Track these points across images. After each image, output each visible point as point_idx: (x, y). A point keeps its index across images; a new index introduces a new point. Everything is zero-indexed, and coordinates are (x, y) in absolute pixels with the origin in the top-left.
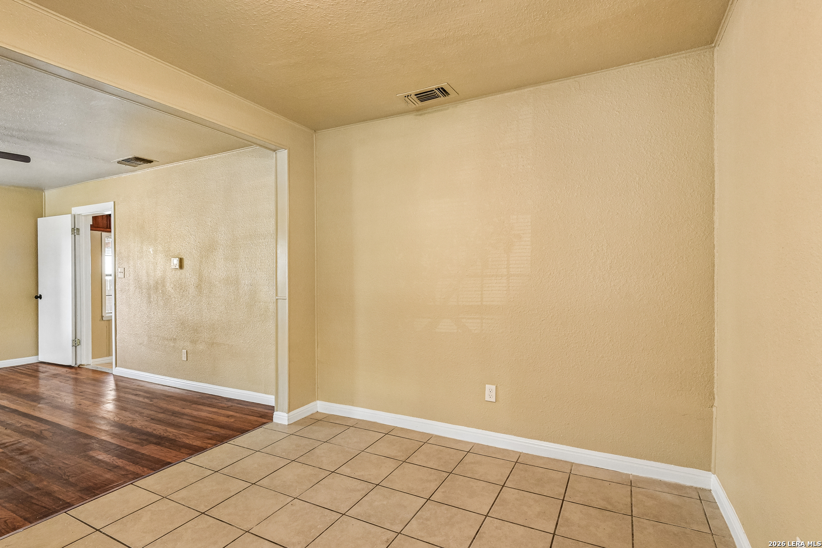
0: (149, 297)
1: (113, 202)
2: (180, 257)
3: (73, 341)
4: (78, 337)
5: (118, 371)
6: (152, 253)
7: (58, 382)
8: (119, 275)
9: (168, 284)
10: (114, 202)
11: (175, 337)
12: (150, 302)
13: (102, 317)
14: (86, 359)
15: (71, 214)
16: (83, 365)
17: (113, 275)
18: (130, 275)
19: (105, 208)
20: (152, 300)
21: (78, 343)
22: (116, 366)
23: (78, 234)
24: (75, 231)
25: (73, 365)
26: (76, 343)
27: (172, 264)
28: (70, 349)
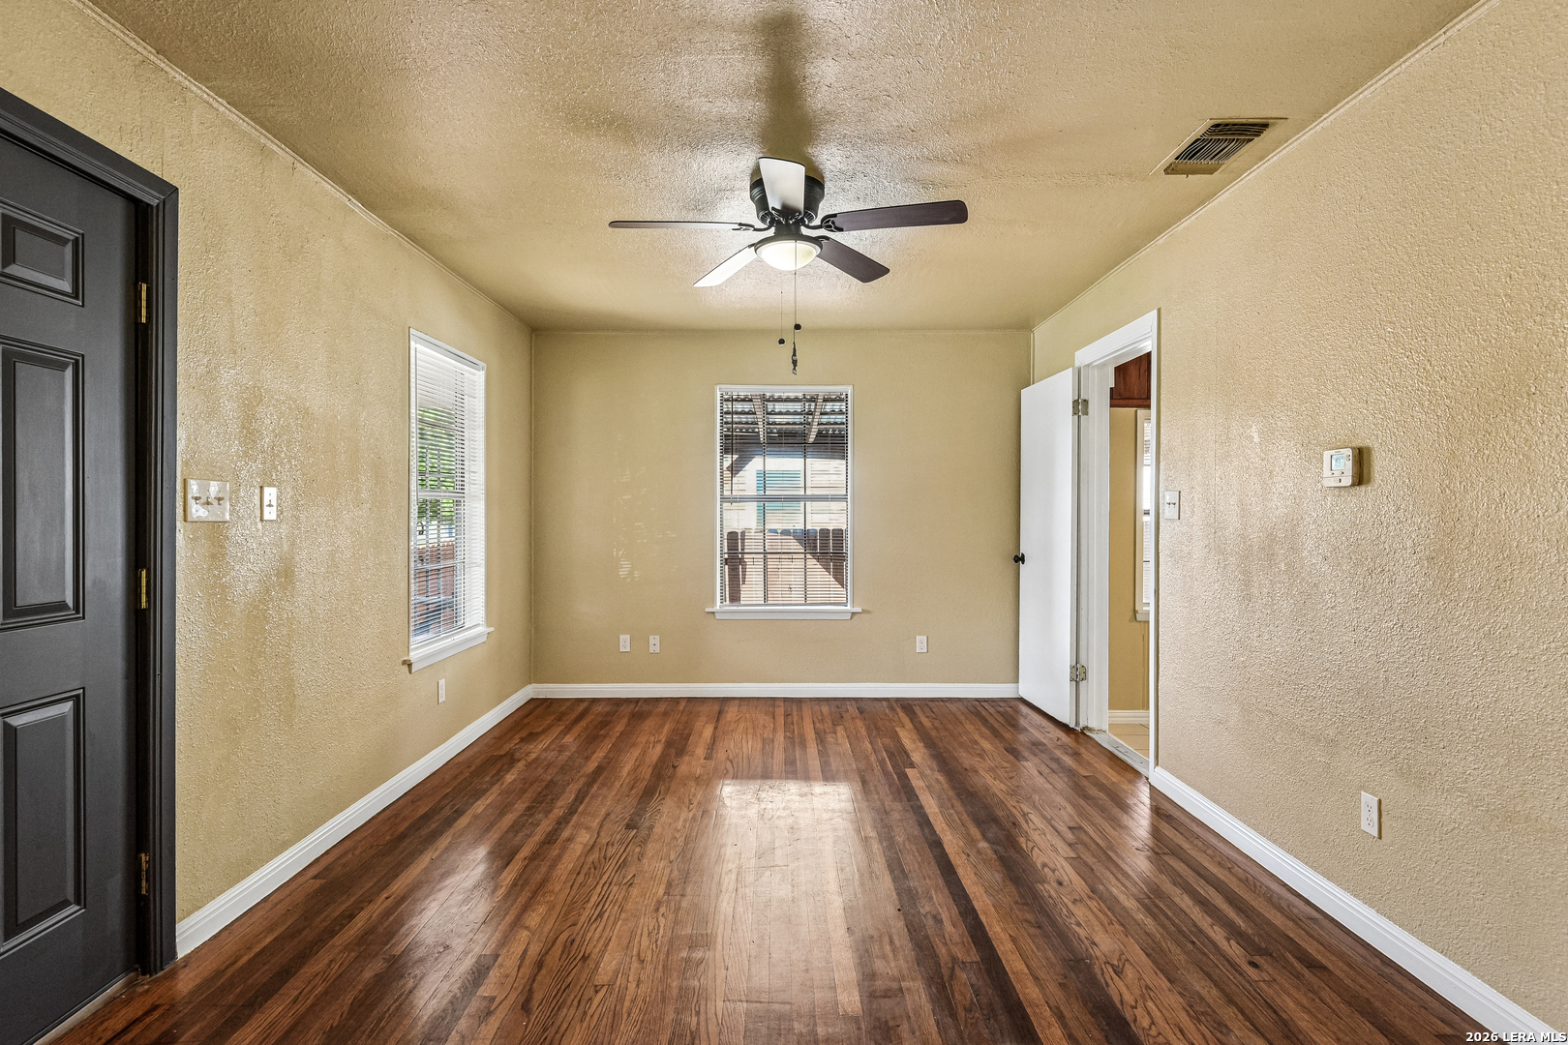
0: (1247, 584)
1: (1155, 312)
2: (1358, 443)
3: (1072, 667)
4: (1083, 661)
5: (1162, 778)
6: (1256, 439)
7: (1035, 773)
8: (1167, 511)
9: (1310, 544)
10: (1159, 310)
11: (1331, 732)
12: (1249, 597)
13: (1135, 612)
14: (1099, 717)
15: (1073, 366)
16: (1090, 730)
17: (1152, 513)
18: (1193, 512)
19: (1136, 337)
20: (1254, 591)
21: (1083, 675)
22: (1157, 764)
23: (1086, 413)
24: (1080, 406)
25: (1072, 725)
26: (1078, 675)
27: (1326, 472)
28: (1067, 686)
